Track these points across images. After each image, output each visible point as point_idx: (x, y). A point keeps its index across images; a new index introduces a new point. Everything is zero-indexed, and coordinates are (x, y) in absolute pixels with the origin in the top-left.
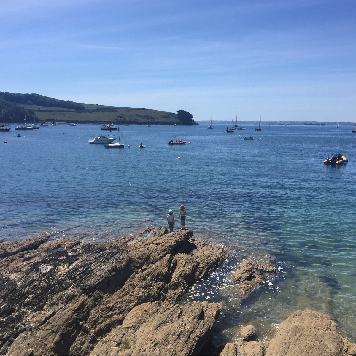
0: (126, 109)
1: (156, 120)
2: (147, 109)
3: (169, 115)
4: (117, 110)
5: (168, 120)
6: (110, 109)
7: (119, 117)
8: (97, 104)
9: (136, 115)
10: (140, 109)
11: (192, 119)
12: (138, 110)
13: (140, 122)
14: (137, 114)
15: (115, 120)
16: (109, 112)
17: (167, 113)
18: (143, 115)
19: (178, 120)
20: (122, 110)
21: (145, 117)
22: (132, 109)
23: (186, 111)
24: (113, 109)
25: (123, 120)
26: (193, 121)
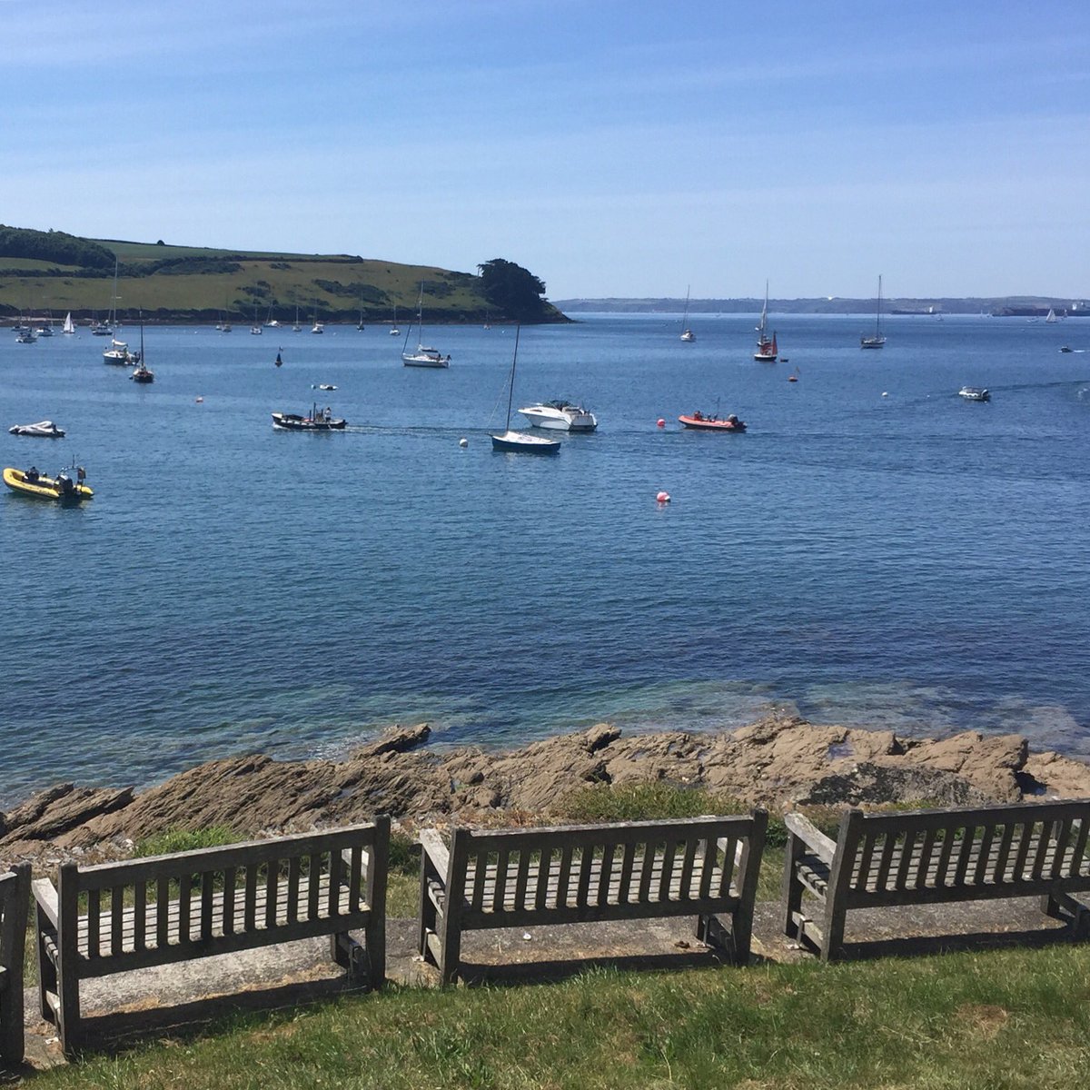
0: (276, 260)
1: (396, 303)
2: (359, 260)
3: (449, 283)
4: (243, 264)
5: (445, 303)
6: (216, 259)
7: (250, 291)
8: (161, 243)
9: (318, 282)
10: (331, 261)
11: (541, 296)
12: (324, 261)
13: (331, 310)
14: (320, 278)
15: (235, 305)
16: (209, 271)
17: (439, 273)
18: (345, 283)
19: (482, 302)
20: (258, 263)
21: (350, 291)
22: (300, 260)
23: (514, 266)
24: (224, 259)
25: (265, 303)
26: (544, 303)
